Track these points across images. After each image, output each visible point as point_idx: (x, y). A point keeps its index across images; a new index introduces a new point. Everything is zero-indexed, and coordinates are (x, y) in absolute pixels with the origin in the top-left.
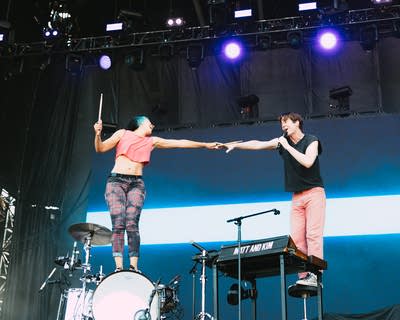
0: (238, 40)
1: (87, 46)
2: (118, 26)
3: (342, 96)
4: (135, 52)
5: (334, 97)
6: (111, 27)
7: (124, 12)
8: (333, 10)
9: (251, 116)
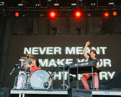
0: (54, 12)
1: (12, 9)
2: (22, 5)
3: (79, 30)
4: (25, 13)
5: (77, 30)
6: (19, 5)
7: (23, 1)
8: (81, 6)
9: (55, 33)
